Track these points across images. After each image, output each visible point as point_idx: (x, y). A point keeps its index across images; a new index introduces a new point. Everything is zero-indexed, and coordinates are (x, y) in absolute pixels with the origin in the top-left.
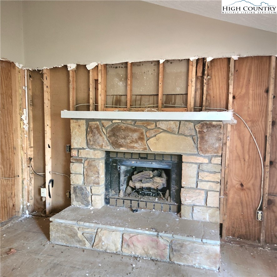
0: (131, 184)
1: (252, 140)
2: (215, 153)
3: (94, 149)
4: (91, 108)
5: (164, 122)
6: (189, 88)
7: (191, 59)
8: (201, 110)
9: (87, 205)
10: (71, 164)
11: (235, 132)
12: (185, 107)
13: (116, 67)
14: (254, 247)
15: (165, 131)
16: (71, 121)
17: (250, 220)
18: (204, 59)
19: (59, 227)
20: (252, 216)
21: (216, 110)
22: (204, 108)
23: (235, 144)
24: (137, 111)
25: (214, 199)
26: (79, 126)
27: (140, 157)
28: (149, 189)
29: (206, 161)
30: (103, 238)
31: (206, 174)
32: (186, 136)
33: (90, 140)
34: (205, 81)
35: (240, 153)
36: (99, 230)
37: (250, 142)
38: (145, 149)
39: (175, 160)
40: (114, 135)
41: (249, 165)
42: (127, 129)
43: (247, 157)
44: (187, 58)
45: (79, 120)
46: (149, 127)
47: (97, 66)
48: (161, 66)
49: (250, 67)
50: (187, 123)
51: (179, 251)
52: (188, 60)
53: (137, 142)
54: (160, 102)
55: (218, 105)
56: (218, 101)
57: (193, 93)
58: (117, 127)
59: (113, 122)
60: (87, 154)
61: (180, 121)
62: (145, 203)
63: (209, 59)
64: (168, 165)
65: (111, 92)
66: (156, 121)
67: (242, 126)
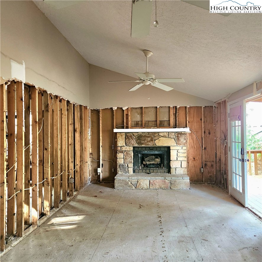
0: (144, 163)
1: (197, 139)
2: (184, 145)
3: (129, 146)
4: (125, 127)
5: (162, 133)
6: (171, 118)
7: (171, 106)
8: (175, 128)
9: (126, 173)
10: (117, 154)
11: (190, 136)
12: (169, 126)
13: (136, 109)
14: (201, 184)
15: (162, 136)
16: (117, 133)
17: (199, 173)
18: (176, 107)
19: (119, 181)
20: (199, 171)
21: (182, 127)
22: (177, 126)
23: (190, 141)
24: (147, 128)
25: (184, 164)
26: (122, 136)
27: (149, 149)
28: (153, 164)
29: (180, 148)
30: (141, 183)
31: (181, 154)
32: (171, 138)
33: (127, 142)
34: (177, 115)
35: (193, 145)
36: (139, 180)
37: (196, 140)
38: (154, 145)
39: (166, 149)
40: (139, 139)
41: (196, 150)
42: (145, 136)
43: (195, 146)
44: (169, 106)
45: (121, 133)
46: (155, 135)
47: (128, 108)
48: (158, 109)
49: (194, 110)
50: (172, 133)
51: (174, 184)
52: (169, 107)
53: (150, 142)
54: (158, 124)
55: (183, 125)
56: (182, 123)
57: (172, 120)
58: (140, 135)
59: (139, 133)
60: (126, 149)
61: (169, 132)
62: (153, 170)
63: (178, 107)
64: (162, 152)
65: (134, 120)
66: (158, 132)
67: (193, 133)
